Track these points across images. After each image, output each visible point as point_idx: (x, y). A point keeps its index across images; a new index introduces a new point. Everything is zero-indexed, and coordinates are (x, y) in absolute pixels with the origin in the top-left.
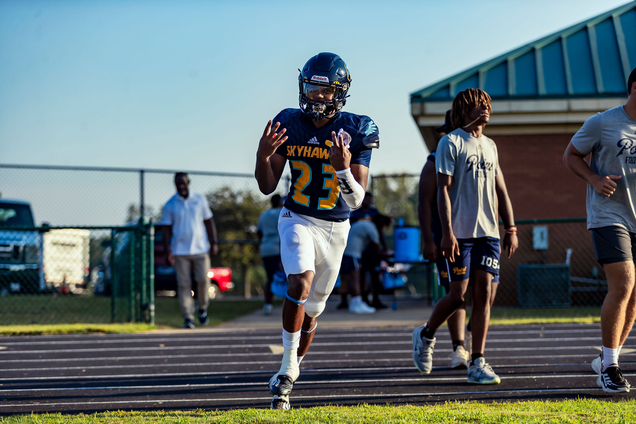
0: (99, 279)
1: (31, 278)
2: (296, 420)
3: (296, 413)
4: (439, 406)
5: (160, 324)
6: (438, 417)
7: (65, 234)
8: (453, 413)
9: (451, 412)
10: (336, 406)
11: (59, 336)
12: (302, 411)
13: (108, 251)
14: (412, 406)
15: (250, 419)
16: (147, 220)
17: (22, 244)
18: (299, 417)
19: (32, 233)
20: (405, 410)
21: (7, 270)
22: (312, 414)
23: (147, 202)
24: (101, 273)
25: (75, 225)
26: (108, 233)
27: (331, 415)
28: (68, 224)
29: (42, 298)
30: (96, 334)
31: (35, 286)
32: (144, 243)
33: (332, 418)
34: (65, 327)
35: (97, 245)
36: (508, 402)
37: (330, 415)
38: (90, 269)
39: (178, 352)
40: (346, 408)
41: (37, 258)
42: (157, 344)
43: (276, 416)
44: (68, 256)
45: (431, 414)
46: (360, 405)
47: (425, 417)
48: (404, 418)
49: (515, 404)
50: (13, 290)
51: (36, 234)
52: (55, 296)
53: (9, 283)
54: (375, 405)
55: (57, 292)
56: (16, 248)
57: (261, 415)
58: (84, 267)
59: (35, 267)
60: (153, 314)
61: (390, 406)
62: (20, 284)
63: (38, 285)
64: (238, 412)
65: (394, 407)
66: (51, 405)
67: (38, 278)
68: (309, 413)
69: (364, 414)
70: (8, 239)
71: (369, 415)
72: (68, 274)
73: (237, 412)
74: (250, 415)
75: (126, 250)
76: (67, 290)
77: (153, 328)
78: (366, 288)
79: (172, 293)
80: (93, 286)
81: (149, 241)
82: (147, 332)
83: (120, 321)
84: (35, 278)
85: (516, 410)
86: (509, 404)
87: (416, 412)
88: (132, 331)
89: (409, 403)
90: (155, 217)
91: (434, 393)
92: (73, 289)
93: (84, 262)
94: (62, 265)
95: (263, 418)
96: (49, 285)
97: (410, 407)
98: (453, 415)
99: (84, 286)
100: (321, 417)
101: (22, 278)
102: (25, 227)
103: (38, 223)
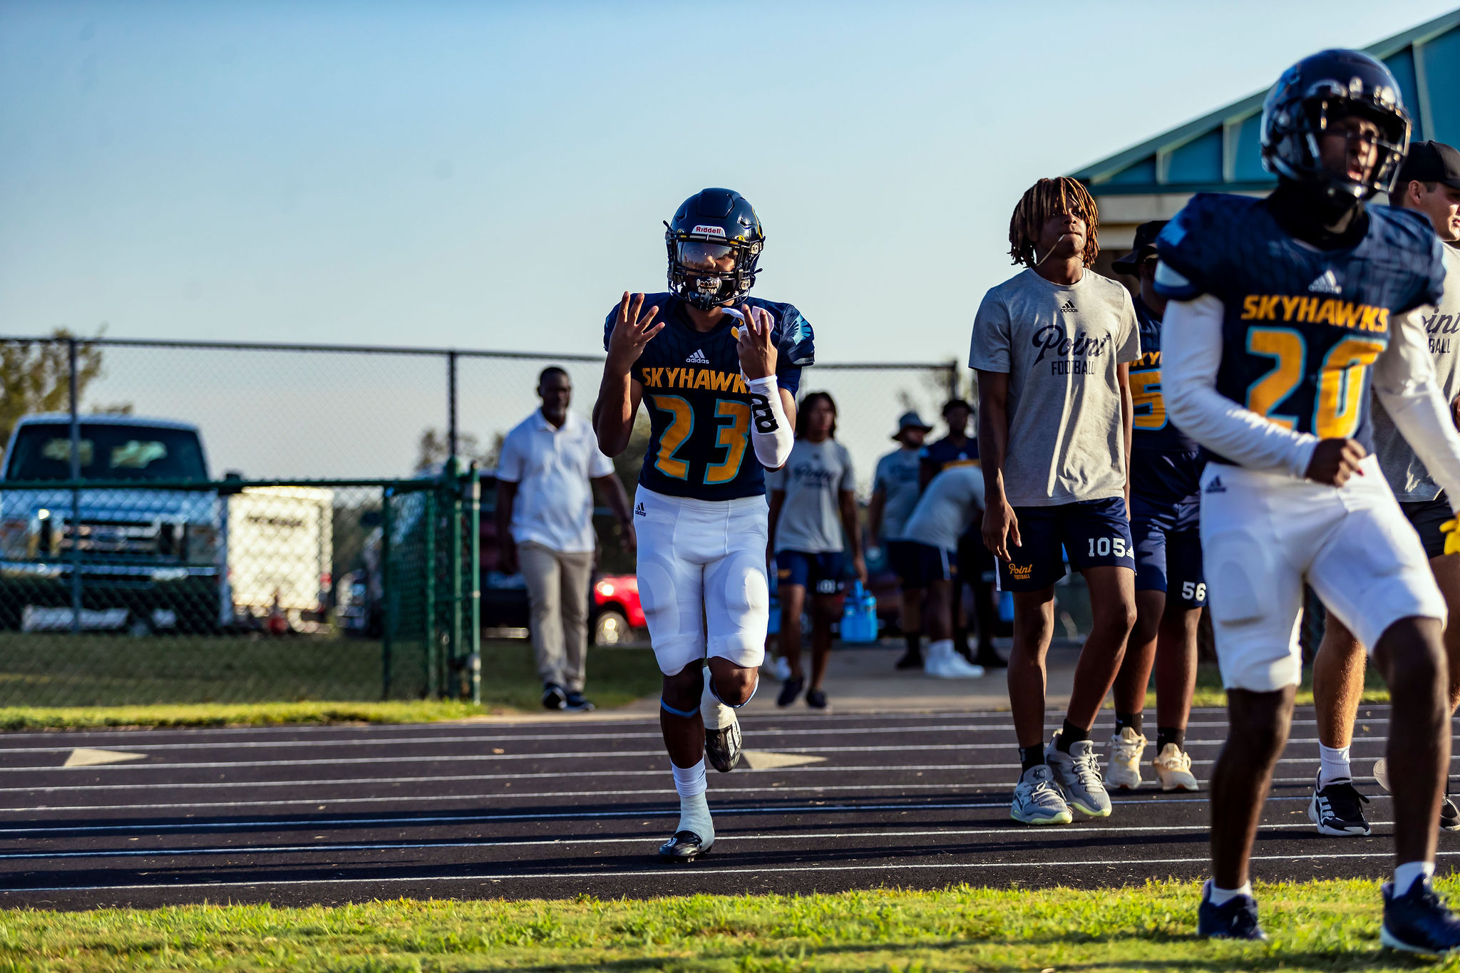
0: (354, 598)
1: (202, 597)
2: (804, 921)
3: (806, 904)
4: (1131, 889)
5: (495, 701)
6: (1128, 914)
7: (277, 497)
8: (1164, 905)
9: (1159, 903)
10: (896, 889)
11: (265, 730)
12: (818, 902)
13: (378, 533)
14: (1069, 890)
15: (699, 918)
16: (463, 466)
17: (179, 519)
18: (812, 914)
19: (203, 496)
20: (1054, 899)
21: (146, 578)
22: (840, 908)
23: (463, 427)
24: (360, 589)
25: (300, 477)
26: (375, 494)
27: (885, 908)
28: (285, 477)
29: (226, 642)
30: (348, 725)
31: (211, 617)
32: (458, 517)
33: (887, 916)
34: (278, 710)
35: (352, 521)
36: (1290, 882)
37: (882, 908)
38: (335, 579)
39: (535, 766)
40: (920, 894)
41: (215, 552)
42: (487, 748)
43: (758, 913)
44: (284, 549)
45: (1114, 908)
46: (950, 888)
47: (1101, 914)
48: (1052, 916)
49: (1307, 885)
50: (159, 626)
51: (212, 496)
52: (255, 637)
53: (151, 608)
54: (985, 887)
55: (260, 630)
56: (167, 529)
57: (725, 908)
58: (321, 572)
59: (209, 572)
60: (477, 679)
61: (1019, 889)
62: (177, 613)
63: (217, 613)
64: (673, 901)
65: (1028, 893)
66: (247, 886)
67: (217, 597)
68: (834, 905)
69: (960, 908)
70: (148, 509)
71: (971, 911)
72: (284, 589)
73: (671, 903)
74: (700, 908)
75: (417, 534)
76: (283, 626)
77: (478, 712)
78: (963, 622)
79: (520, 633)
80: (341, 614)
81: (468, 513)
82: (465, 721)
83: (402, 697)
84: (211, 597)
85: (1309, 899)
86: (1292, 885)
87: (1078, 903)
88: (428, 718)
89: (1064, 882)
90: (481, 458)
91: (1120, 860)
92: (296, 623)
93: (320, 563)
94: (270, 568)
95: (730, 917)
96: (241, 613)
97: (1066, 892)
98: (1164, 911)
99: (320, 616)
100: (862, 913)
101: (181, 598)
102: (188, 480)
103: (216, 472)
